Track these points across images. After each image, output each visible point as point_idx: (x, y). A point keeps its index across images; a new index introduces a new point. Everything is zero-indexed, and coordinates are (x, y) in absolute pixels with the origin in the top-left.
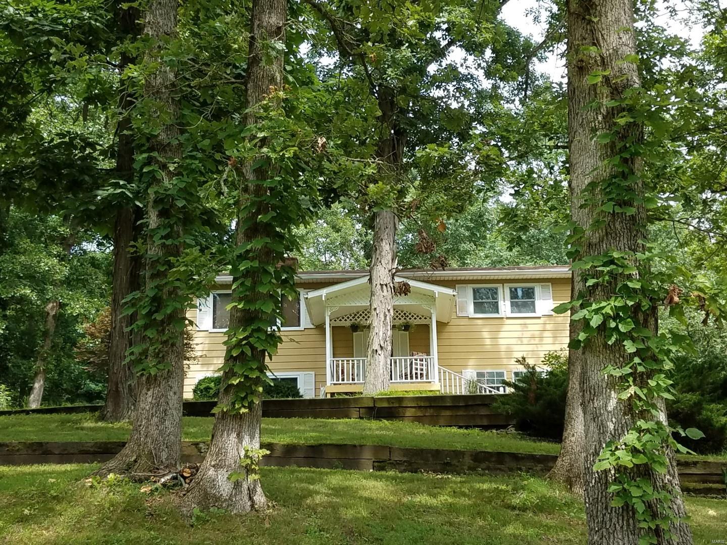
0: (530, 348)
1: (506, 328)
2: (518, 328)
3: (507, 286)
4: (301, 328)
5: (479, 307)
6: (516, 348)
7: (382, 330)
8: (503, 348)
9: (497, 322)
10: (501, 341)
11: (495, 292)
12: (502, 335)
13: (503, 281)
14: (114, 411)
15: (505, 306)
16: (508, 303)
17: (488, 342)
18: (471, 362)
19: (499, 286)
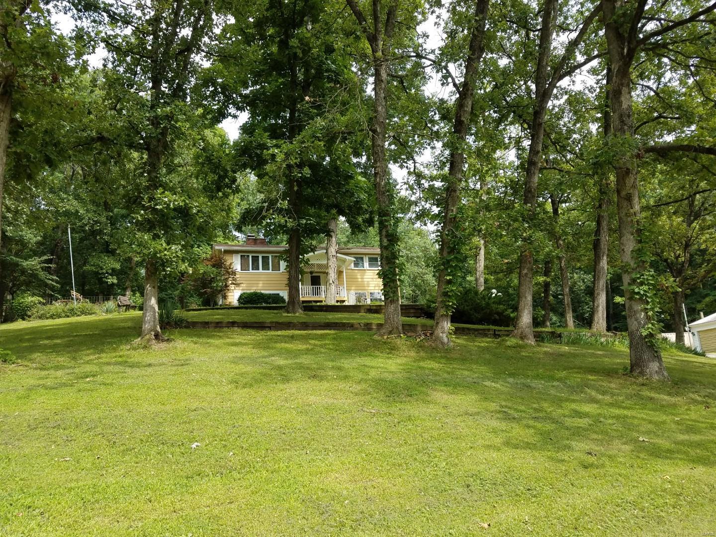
0: (376, 283)
1: (367, 274)
2: (372, 274)
3: (367, 256)
4: (281, 272)
5: (356, 265)
6: (371, 282)
7: (333, 275)
8: (366, 282)
9: (363, 271)
10: (365, 280)
11: (362, 259)
12: (365, 277)
13: (366, 254)
14: (293, 309)
15: (366, 264)
16: (368, 264)
17: (360, 280)
18: (353, 288)
19: (364, 256)
